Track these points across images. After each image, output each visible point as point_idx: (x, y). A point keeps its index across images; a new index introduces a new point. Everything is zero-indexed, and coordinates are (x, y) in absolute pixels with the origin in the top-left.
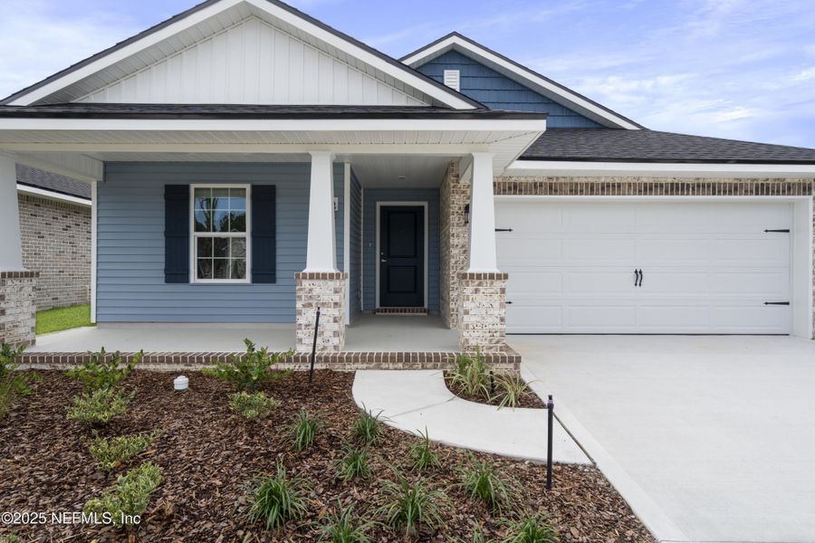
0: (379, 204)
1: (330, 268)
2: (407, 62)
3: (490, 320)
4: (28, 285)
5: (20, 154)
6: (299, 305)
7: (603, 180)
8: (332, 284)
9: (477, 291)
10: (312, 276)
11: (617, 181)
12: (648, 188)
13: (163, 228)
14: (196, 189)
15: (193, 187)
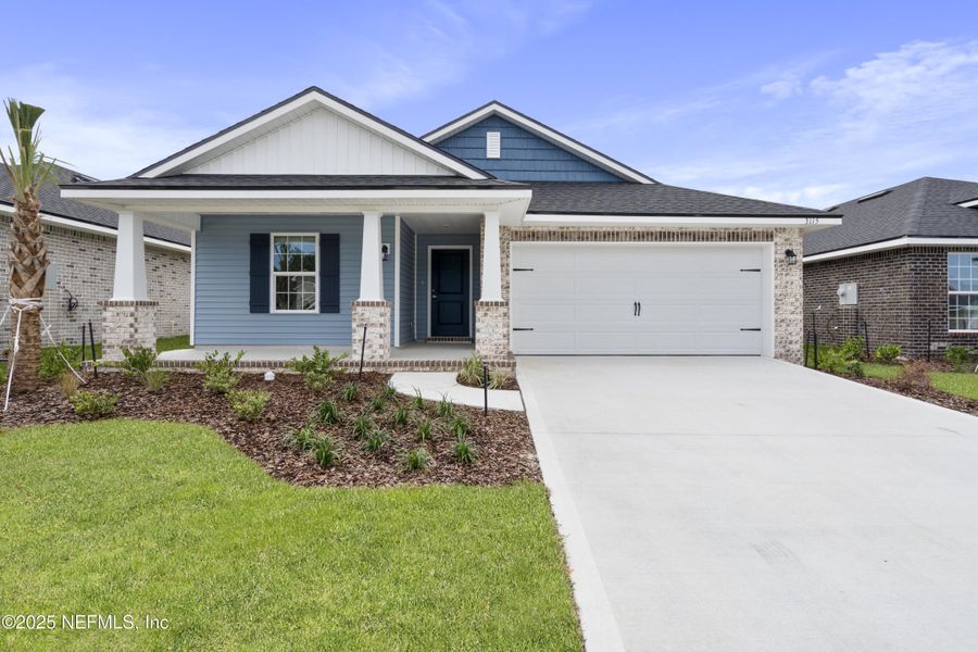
0: (430, 248)
1: (377, 297)
2: (427, 140)
3: (495, 336)
4: (151, 311)
5: (146, 213)
6: (354, 325)
7: (604, 229)
8: (379, 310)
9: (486, 315)
10: (364, 304)
11: (616, 230)
13: (248, 269)
14: (275, 237)
15: (273, 235)
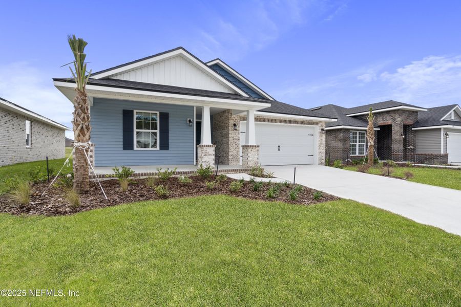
3: (255, 159)
9: (251, 150)
12: (283, 121)
15: (135, 111)
